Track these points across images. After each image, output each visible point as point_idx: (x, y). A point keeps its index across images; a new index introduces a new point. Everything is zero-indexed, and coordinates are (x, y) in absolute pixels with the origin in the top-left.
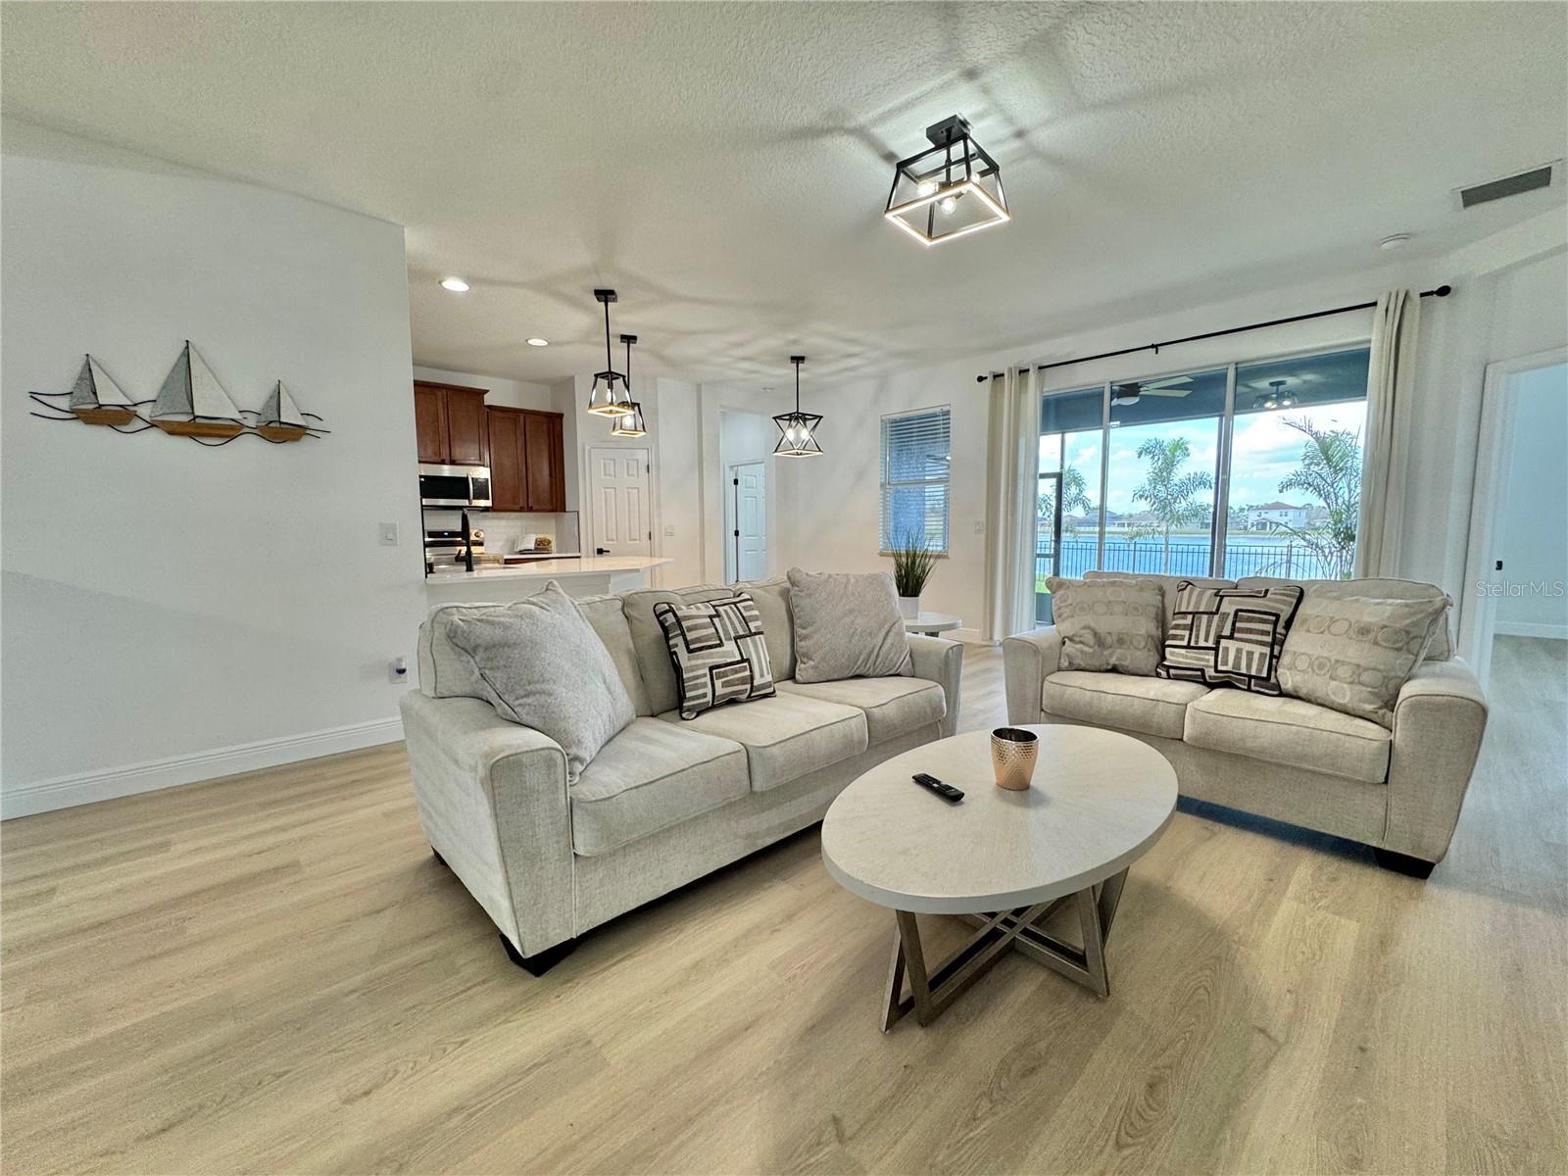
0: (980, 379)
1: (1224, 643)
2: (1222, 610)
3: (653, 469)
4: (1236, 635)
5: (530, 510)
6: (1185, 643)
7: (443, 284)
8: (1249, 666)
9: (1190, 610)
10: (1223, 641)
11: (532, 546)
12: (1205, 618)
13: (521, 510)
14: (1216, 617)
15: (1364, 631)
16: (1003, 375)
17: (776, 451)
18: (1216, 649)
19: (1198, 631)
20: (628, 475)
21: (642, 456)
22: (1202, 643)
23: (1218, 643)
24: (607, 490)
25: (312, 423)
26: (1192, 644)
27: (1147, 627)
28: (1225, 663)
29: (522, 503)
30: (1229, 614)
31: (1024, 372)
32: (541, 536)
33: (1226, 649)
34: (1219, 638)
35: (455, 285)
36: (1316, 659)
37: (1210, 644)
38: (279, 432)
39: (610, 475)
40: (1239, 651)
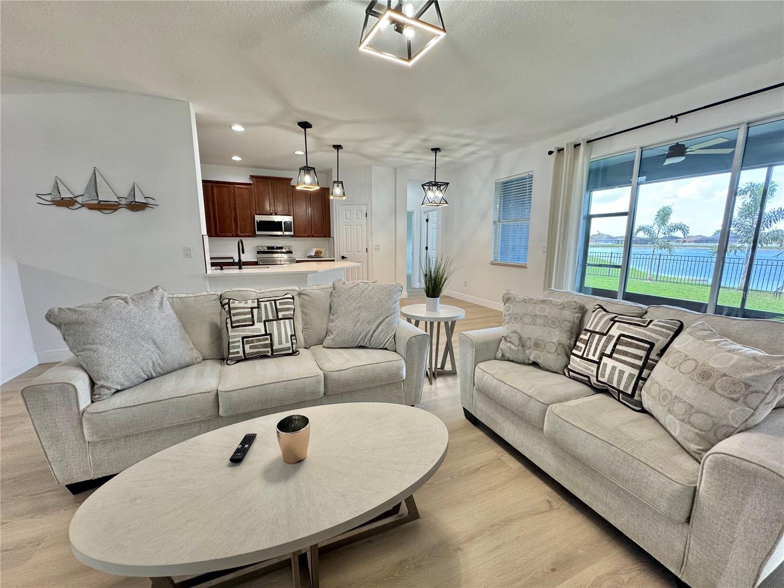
0: (550, 153)
1: (605, 360)
2: (610, 333)
3: (369, 215)
4: (614, 355)
5: (313, 236)
6: (580, 354)
7: (232, 128)
8: (619, 382)
9: (591, 329)
10: (604, 358)
11: (313, 254)
12: (597, 336)
13: (308, 236)
14: (605, 338)
15: (705, 375)
16: (563, 149)
17: (423, 204)
18: (599, 363)
19: (590, 346)
20: (357, 218)
21: (364, 209)
22: (591, 357)
23: (601, 358)
24: (347, 226)
25: (150, 201)
26: (585, 356)
27: (558, 336)
28: (603, 376)
29: (308, 233)
30: (614, 337)
31: (577, 146)
32: (318, 249)
33: (605, 365)
34: (603, 354)
35: (238, 128)
36: (663, 390)
37: (596, 359)
38: (136, 207)
39: (348, 219)
40: (614, 368)
